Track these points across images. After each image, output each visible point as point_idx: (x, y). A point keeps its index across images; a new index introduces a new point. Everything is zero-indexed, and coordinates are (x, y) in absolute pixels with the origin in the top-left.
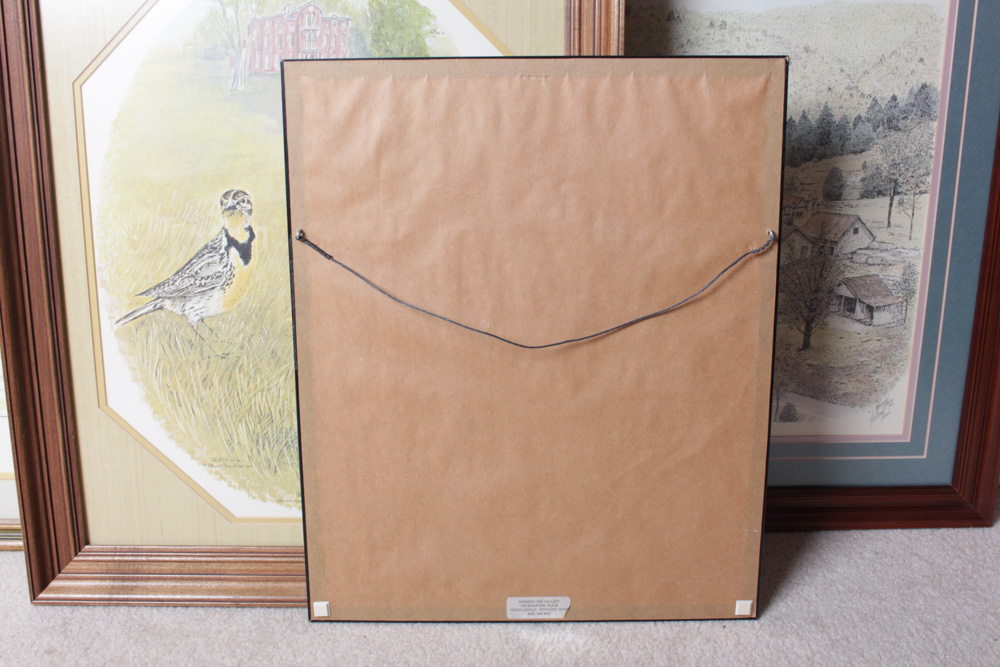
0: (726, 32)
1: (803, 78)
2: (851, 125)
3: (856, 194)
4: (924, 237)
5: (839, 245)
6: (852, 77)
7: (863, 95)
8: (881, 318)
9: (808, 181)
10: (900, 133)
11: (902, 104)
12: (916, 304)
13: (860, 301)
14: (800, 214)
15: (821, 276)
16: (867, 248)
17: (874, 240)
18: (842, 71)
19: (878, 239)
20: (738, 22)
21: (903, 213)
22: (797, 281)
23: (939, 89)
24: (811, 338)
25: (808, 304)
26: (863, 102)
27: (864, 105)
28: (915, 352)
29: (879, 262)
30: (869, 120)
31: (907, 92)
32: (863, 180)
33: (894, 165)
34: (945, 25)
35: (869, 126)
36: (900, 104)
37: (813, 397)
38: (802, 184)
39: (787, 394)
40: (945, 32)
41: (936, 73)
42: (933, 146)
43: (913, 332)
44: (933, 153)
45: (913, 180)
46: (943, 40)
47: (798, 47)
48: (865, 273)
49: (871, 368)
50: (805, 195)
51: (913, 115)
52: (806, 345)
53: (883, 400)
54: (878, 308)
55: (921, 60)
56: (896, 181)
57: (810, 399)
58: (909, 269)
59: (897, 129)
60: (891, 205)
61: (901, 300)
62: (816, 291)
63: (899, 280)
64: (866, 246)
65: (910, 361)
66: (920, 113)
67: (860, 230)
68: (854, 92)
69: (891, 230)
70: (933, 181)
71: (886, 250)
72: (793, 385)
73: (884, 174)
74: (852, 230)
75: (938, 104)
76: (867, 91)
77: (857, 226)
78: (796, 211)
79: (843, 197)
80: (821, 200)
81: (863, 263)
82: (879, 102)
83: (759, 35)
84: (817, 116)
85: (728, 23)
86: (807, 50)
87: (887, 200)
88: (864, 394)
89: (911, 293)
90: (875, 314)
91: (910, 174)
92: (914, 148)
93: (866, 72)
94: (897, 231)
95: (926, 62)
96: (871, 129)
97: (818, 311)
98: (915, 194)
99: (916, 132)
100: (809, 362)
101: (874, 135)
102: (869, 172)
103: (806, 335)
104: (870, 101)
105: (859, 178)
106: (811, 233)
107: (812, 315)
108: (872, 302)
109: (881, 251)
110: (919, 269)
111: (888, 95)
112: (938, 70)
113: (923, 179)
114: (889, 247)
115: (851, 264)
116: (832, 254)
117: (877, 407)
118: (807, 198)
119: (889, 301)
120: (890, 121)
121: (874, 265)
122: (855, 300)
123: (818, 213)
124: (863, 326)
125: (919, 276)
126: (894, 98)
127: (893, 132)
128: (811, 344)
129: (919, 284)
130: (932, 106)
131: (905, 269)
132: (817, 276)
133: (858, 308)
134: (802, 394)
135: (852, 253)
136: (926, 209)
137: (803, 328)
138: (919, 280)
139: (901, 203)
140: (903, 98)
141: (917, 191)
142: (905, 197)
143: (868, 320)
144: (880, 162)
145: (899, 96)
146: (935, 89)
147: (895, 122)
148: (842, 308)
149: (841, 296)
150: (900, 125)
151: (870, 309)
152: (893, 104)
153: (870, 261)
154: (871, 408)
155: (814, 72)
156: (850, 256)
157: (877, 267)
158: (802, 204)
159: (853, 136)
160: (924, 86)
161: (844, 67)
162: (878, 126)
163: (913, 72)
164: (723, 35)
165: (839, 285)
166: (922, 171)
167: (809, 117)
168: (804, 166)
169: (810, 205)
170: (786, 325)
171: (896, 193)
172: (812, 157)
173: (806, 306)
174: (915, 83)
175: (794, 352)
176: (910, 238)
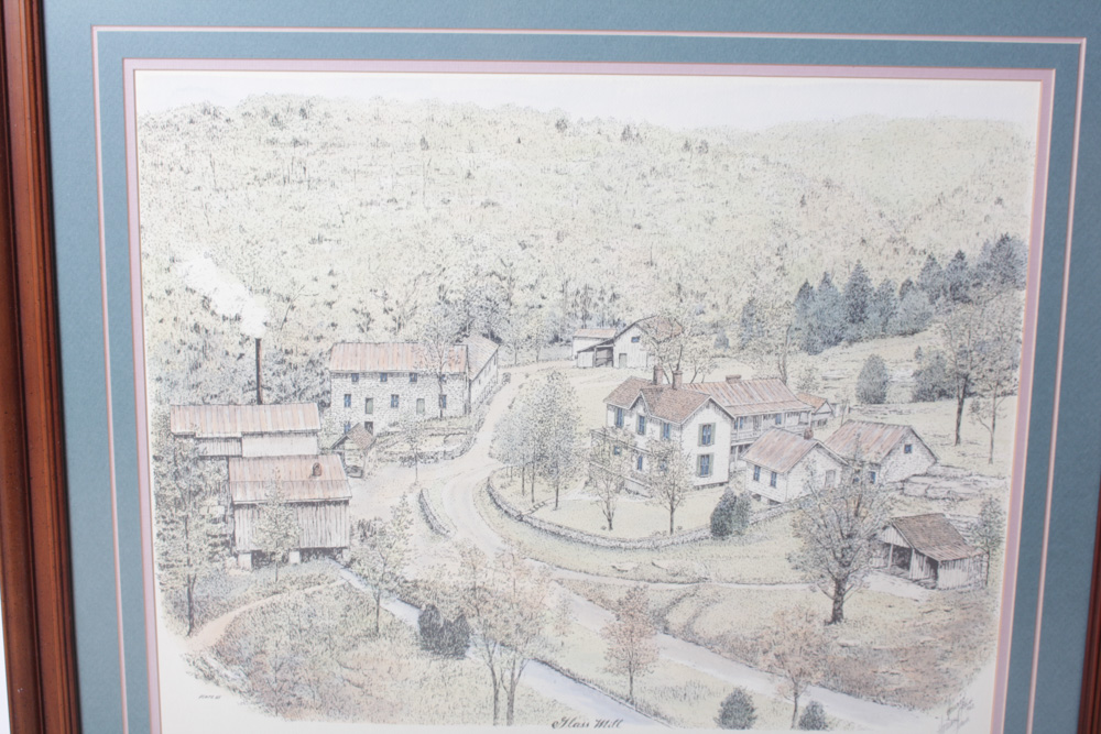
0: (708, 157)
1: (823, 224)
2: (897, 294)
3: (907, 395)
4: (1011, 459)
5: (883, 470)
6: (897, 223)
7: (913, 251)
8: (948, 577)
9: (835, 374)
10: (970, 306)
11: (972, 265)
12: (1003, 558)
13: (917, 552)
14: (822, 423)
15: (856, 515)
16: (926, 475)
17: (935, 463)
18: (881, 215)
19: (941, 461)
20: (725, 142)
21: (978, 423)
22: (821, 522)
23: (1027, 243)
24: (845, 606)
25: (839, 555)
26: (912, 261)
27: (916, 265)
28: (1003, 631)
29: (944, 494)
30: (923, 288)
31: (979, 247)
32: (917, 374)
33: (963, 353)
34: (1033, 150)
35: (924, 296)
36: (970, 265)
37: (849, 693)
38: (825, 379)
39: (809, 688)
40: (1033, 160)
41: (1022, 219)
42: (1022, 326)
43: (1000, 600)
44: (1021, 336)
45: (991, 376)
46: (1031, 173)
47: (815, 180)
48: (923, 511)
49: (938, 652)
50: (830, 396)
51: (989, 281)
52: (837, 616)
53: (958, 700)
54: (945, 563)
55: (999, 201)
56: (966, 377)
57: (845, 696)
58: (990, 508)
59: (966, 300)
60: (960, 411)
61: (979, 551)
62: (849, 536)
63: (976, 521)
64: (925, 471)
65: (996, 642)
66: (999, 278)
67: (914, 447)
68: (900, 246)
69: (960, 448)
70: (1022, 377)
71: (955, 478)
72: (819, 674)
73: (949, 366)
74: (902, 448)
75: (1027, 265)
76: (920, 245)
77: (909, 442)
78: (817, 418)
79: (887, 399)
80: (854, 402)
81: (921, 497)
82: (938, 260)
83: (757, 162)
84: (846, 281)
85: (710, 145)
86: (828, 184)
87: (953, 404)
88: (928, 691)
89: (992, 542)
90: (941, 572)
91: (987, 366)
92: (993, 329)
93: (917, 218)
94: (970, 449)
95: (1007, 203)
96: (927, 300)
97: (854, 566)
98: (996, 396)
99: (995, 305)
100: (842, 641)
101: (932, 309)
102: (926, 364)
103: (836, 602)
104: (924, 259)
105: (911, 372)
106: (841, 451)
107: (844, 571)
108: (935, 554)
109: (948, 479)
110: (1006, 506)
111: (951, 251)
112: (1025, 216)
113: (1007, 374)
114: (959, 473)
115: (902, 497)
116: (872, 482)
117: (949, 711)
118: (832, 400)
119: (961, 553)
120: (954, 288)
121: (936, 499)
122: (910, 550)
123: (850, 421)
124: (922, 589)
125: (1007, 517)
126: (960, 256)
127: (959, 305)
128: (845, 614)
129: (1006, 529)
130: (1018, 268)
131: (984, 505)
132: (852, 514)
133: (915, 562)
134: (833, 689)
135: (903, 481)
136: (1013, 418)
137: (832, 591)
138: (1006, 522)
139: (975, 409)
140: (974, 255)
141: (999, 391)
142: (981, 400)
143: (931, 581)
144: (941, 348)
145: (968, 253)
146: (1021, 244)
147: (962, 290)
148: (890, 562)
149: (889, 545)
150: (970, 296)
151: (933, 564)
152: (958, 265)
153: (931, 493)
154: (940, 711)
155: (839, 216)
156: (900, 485)
157: (942, 503)
158: (826, 408)
159: (900, 310)
160: (1005, 239)
161: (884, 209)
162: (938, 296)
163: (987, 218)
164: (704, 162)
165: (885, 528)
166: (1005, 363)
167: (834, 282)
168: (828, 352)
169: (837, 410)
170: (806, 586)
171: (967, 394)
172: (839, 339)
173: (836, 558)
174: (992, 234)
175: (818, 626)
176: (991, 460)
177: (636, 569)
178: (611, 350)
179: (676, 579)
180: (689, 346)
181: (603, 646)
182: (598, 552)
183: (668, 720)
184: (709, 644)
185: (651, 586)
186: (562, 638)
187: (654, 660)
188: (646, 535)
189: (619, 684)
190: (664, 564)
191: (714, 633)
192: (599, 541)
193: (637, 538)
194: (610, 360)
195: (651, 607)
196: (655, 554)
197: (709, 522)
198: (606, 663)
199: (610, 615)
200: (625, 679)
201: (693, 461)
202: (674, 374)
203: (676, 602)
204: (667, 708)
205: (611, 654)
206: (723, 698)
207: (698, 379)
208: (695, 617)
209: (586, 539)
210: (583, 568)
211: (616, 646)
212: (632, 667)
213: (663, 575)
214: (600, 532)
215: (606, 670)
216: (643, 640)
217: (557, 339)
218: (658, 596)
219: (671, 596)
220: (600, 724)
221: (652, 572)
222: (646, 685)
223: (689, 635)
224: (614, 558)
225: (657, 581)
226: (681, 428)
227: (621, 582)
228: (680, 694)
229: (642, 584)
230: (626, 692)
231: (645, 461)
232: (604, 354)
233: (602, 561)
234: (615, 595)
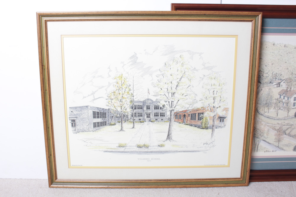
177: (281, 123)
178: (280, 84)
179: (288, 125)
180: (293, 83)
181: (274, 137)
182: (275, 120)
183: (285, 150)
184: (293, 136)
185: (284, 126)
186: (268, 136)
187: (283, 139)
188: (283, 117)
189: (276, 144)
190: (286, 122)
191: (294, 134)
192: (275, 118)
193: (282, 118)
194: (279, 86)
195: (283, 130)
196: (284, 121)
197: (294, 114)
198: (275, 140)
199: (276, 132)
200: (278, 143)
201: (292, 104)
202: (290, 88)
203: (287, 129)
204: (284, 148)
205: (276, 139)
206: (294, 146)
207: (295, 89)
208: (291, 131)
209: (273, 118)
210: (272, 123)
211: (276, 137)
212: (279, 141)
213: (286, 124)
214: (275, 117)
215: (275, 142)
216: (281, 136)
217: (271, 82)
218: (284, 128)
219: (287, 128)
220: (273, 151)
221: (284, 124)
222: (281, 144)
223: (289, 135)
224: (278, 121)
225: (285, 125)
226: (291, 98)
227: (278, 126)
228: (287, 145)
229: (282, 126)
230: (278, 145)
231: (284, 104)
232: (278, 85)
233: (275, 122)
234: (277, 128)
